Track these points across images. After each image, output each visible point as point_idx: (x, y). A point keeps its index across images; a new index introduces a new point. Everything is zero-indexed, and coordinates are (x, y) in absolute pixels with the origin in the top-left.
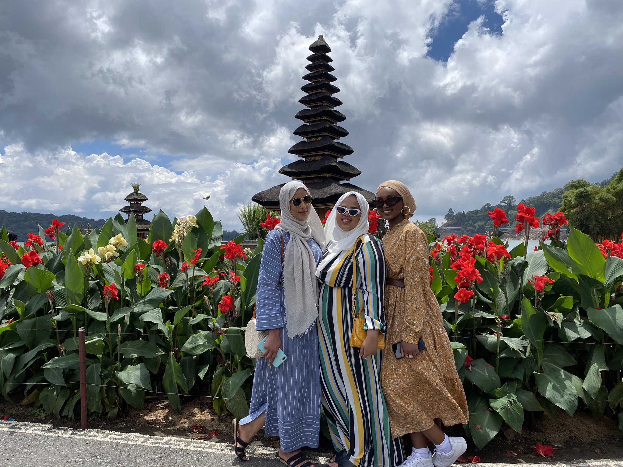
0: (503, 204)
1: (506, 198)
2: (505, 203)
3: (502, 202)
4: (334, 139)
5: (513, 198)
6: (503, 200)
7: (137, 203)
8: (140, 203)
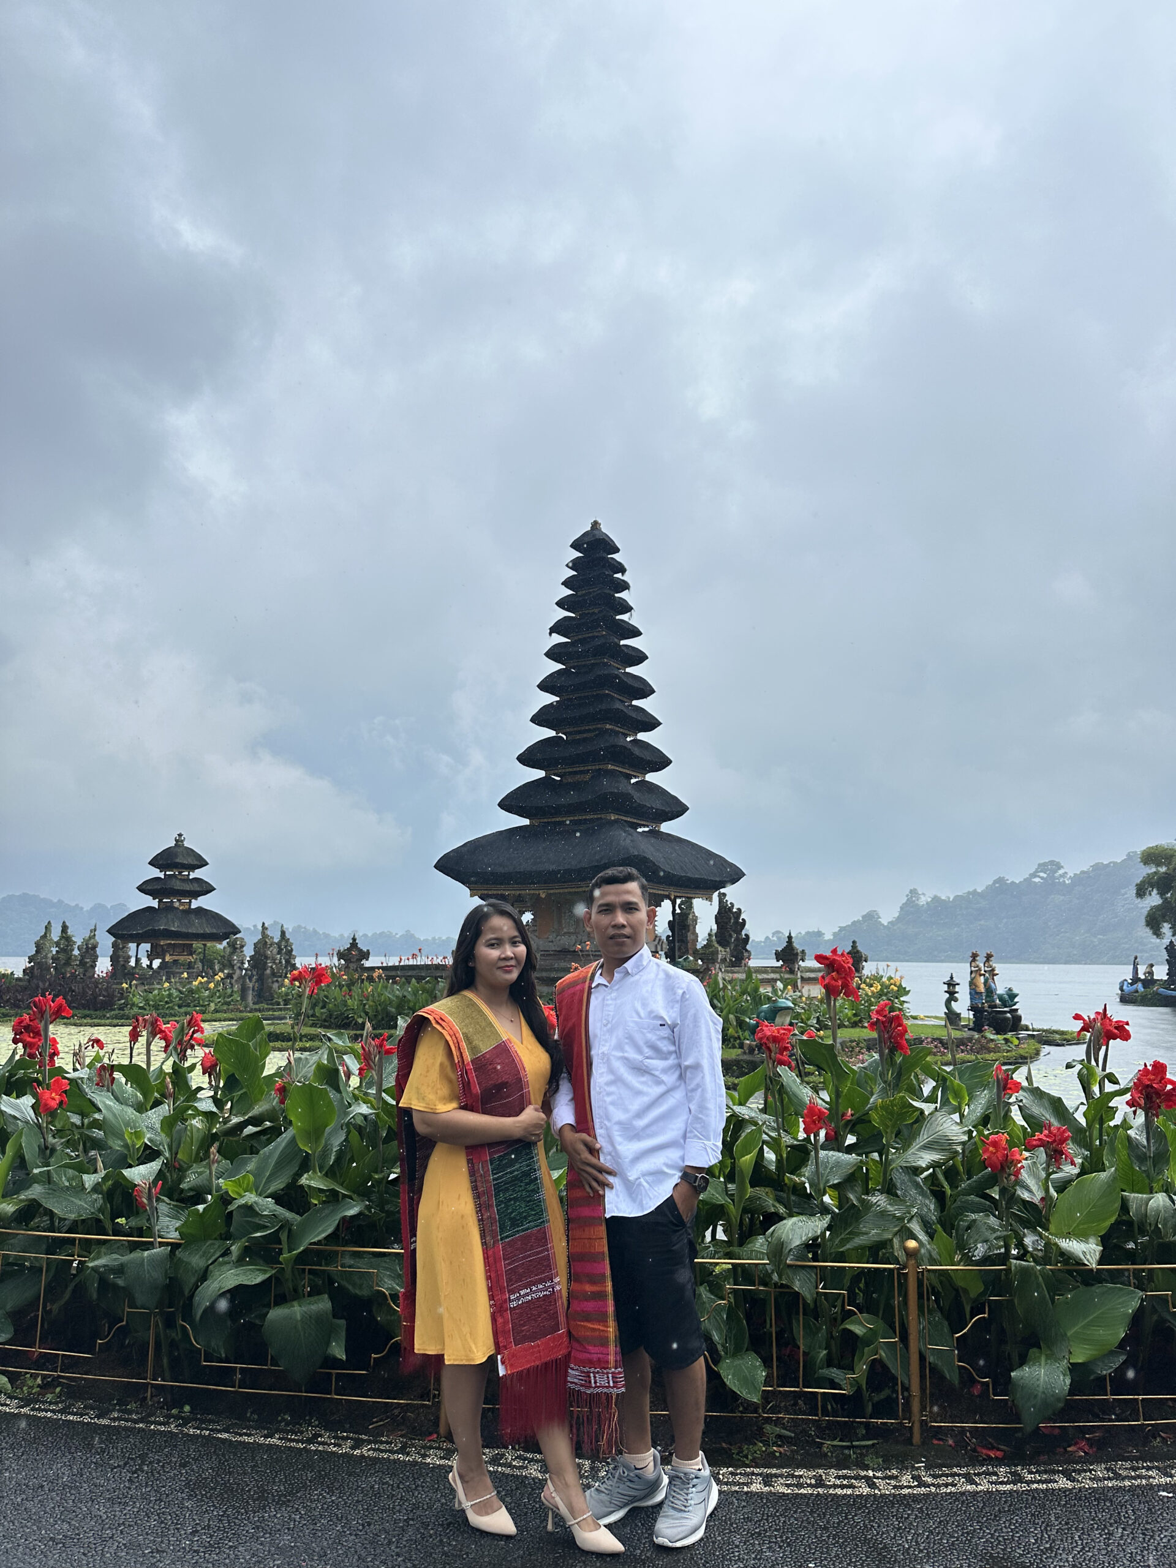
0: (1037, 880)
1: (1042, 867)
2: (1042, 878)
3: (1034, 875)
4: (626, 735)
5: (1059, 867)
6: (1036, 871)
7: (180, 873)
8: (186, 873)
